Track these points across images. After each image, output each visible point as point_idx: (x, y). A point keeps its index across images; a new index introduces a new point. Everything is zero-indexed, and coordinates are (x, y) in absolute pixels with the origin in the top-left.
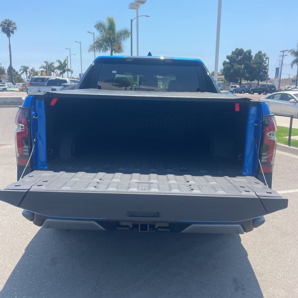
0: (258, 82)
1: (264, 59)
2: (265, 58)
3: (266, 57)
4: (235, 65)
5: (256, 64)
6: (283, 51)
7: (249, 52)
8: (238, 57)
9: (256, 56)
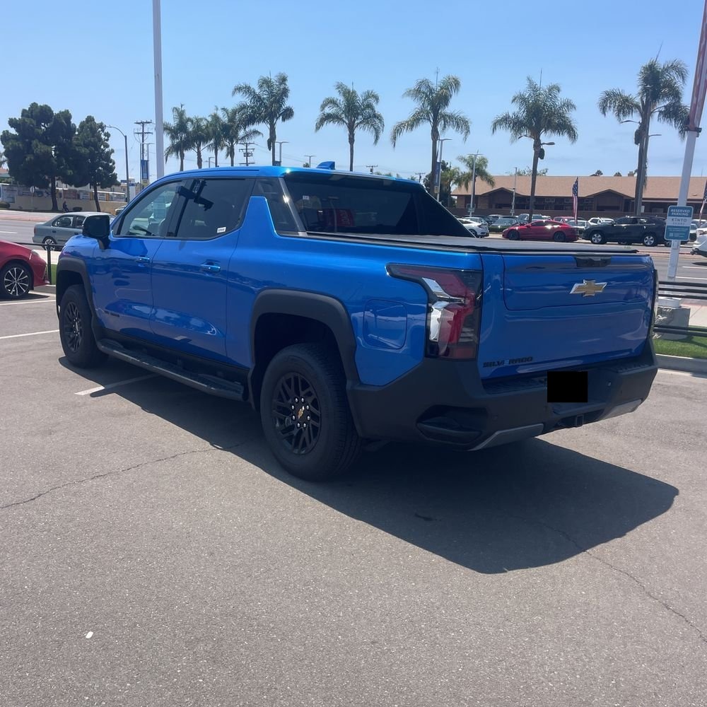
0: (96, 190)
1: (103, 137)
2: (105, 135)
3: (106, 131)
4: (37, 146)
5: (86, 146)
6: (143, 124)
7: (66, 116)
8: (39, 125)
9: (82, 125)
